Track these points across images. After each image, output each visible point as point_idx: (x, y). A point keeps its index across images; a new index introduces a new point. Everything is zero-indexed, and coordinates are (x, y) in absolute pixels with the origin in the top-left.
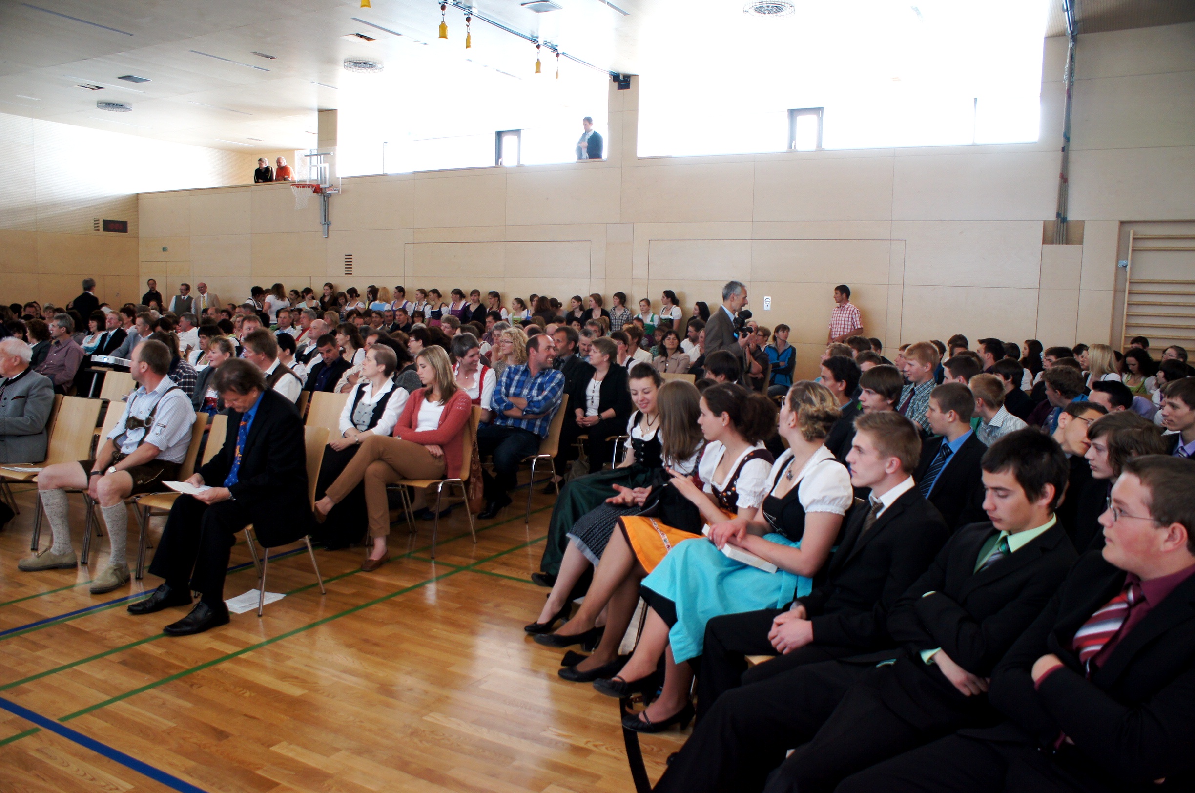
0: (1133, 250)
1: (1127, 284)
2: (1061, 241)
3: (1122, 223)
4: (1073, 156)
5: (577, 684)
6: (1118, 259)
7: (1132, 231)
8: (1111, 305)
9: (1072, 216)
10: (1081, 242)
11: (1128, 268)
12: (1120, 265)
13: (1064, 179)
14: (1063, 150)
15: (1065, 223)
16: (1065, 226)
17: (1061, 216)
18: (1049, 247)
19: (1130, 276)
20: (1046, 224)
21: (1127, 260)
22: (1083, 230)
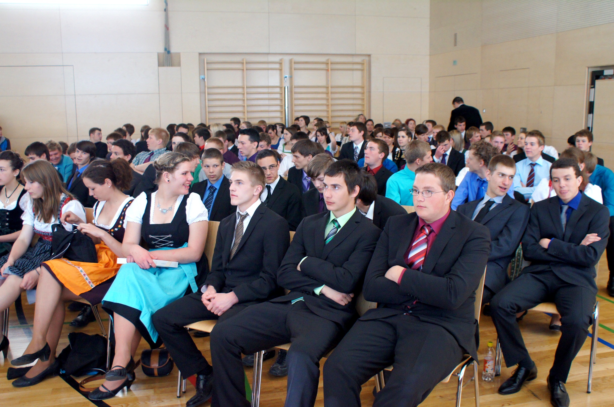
0: (207, 70)
1: (206, 89)
2: (168, 64)
3: (200, 54)
4: (170, 14)
5: (32, 387)
6: (200, 74)
7: (207, 58)
8: (199, 101)
9: (173, 50)
10: (179, 65)
11: (206, 80)
12: (201, 78)
13: (167, 28)
14: (165, 10)
15: (170, 54)
16: (170, 55)
17: (167, 51)
18: (161, 68)
19: (207, 85)
20: (159, 55)
21: (205, 75)
22: (180, 58)
